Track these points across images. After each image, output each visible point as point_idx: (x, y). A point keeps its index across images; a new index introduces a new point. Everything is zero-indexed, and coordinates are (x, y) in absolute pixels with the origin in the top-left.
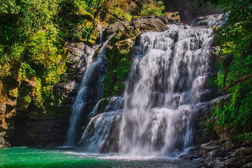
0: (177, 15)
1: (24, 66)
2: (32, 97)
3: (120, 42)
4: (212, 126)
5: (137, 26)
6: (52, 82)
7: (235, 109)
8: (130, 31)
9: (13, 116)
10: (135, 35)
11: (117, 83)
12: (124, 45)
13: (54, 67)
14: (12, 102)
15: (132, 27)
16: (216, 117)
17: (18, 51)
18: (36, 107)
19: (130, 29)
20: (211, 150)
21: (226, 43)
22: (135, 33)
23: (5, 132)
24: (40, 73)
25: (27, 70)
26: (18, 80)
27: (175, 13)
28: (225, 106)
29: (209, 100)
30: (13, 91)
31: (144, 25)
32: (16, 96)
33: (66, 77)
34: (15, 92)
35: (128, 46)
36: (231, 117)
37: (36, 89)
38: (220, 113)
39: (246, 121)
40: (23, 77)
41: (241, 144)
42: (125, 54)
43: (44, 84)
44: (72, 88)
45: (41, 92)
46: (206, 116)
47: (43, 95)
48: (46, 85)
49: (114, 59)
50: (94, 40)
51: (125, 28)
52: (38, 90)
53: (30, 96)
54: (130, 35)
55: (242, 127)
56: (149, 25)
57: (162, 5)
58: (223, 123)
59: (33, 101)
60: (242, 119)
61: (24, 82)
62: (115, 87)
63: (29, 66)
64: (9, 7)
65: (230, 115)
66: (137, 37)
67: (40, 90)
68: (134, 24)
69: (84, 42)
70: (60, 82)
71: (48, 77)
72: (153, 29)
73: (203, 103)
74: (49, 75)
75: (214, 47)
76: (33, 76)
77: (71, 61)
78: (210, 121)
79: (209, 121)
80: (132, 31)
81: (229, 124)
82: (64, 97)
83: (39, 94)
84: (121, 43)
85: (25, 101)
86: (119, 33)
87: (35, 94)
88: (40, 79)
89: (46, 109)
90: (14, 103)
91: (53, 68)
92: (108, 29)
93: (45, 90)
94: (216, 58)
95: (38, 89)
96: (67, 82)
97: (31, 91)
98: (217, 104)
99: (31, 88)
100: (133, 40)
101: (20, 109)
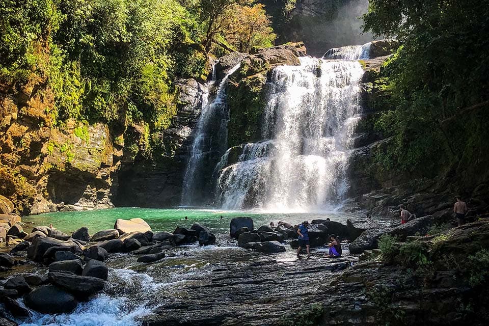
0: (302, 45)
1: (130, 108)
2: (140, 146)
3: (248, 77)
4: (373, 173)
5: (266, 58)
6: (162, 127)
7: (403, 153)
8: (259, 65)
9: (117, 170)
10: (266, 69)
11: (249, 128)
12: (254, 81)
13: (165, 109)
14: (118, 152)
15: (260, 59)
16: (378, 163)
17: (125, 88)
18: (143, 158)
19: (259, 62)
20: (379, 199)
21: (379, 80)
22: (265, 66)
23: (109, 190)
24: (148, 116)
25: (134, 113)
26: (126, 125)
27: (299, 43)
28: (388, 151)
29: (366, 145)
30: (119, 138)
31: (275, 57)
32: (122, 144)
33: (177, 122)
34: (121, 140)
35: (260, 82)
36: (397, 162)
37: (144, 135)
38: (384, 159)
39: (417, 165)
40: (129, 121)
41: (414, 190)
42: (257, 93)
43: (153, 130)
44: (187, 135)
45: (149, 140)
46: (364, 163)
47: (152, 143)
48: (155, 131)
49: (242, 99)
50: (206, 75)
51: (251, 60)
52: (146, 137)
53: (138, 144)
54: (259, 69)
55: (411, 173)
56: (280, 57)
57: (272, 32)
58: (388, 169)
59: (140, 152)
60: (412, 163)
61: (130, 127)
62: (247, 133)
63: (135, 107)
64: (121, 33)
65: (396, 160)
66: (268, 71)
67: (148, 137)
68: (263, 56)
69: (195, 78)
70: (170, 128)
71: (157, 121)
72: (284, 62)
73: (358, 149)
74: (158, 119)
75: (365, 84)
76: (140, 120)
77: (182, 102)
78: (371, 169)
79: (369, 168)
80: (262, 64)
81: (396, 170)
82: (177, 146)
83: (147, 142)
84: (250, 79)
85: (132, 151)
86: (245, 67)
87: (143, 143)
88: (147, 124)
89: (157, 161)
90: (120, 153)
91: (163, 110)
92: (223, 62)
93: (153, 137)
94: (368, 96)
95: (147, 135)
96: (180, 128)
97: (138, 139)
98: (377, 149)
99: (138, 135)
100: (264, 75)
101: (125, 162)
